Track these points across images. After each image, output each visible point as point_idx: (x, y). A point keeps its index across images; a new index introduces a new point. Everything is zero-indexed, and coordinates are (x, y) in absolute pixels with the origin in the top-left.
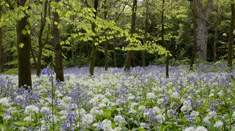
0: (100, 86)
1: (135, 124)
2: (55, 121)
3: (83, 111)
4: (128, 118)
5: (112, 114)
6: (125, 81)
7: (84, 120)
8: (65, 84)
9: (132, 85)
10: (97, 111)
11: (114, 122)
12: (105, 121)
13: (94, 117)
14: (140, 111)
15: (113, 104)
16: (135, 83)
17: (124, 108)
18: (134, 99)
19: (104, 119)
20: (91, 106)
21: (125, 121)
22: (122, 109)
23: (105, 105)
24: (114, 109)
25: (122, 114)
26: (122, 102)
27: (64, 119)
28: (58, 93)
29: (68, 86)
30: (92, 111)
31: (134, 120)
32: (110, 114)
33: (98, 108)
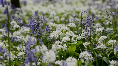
0: (63, 14)
1: (104, 62)
2: (12, 59)
3: (44, 47)
4: (96, 54)
5: (77, 48)
6: (91, 7)
7: (45, 58)
8: (22, 12)
9: (100, 12)
10: (60, 46)
11: (80, 59)
12: (69, 59)
13: (57, 52)
14: (110, 46)
15: (78, 38)
16: (103, 9)
17: (91, 42)
18: (103, 31)
19: (68, 57)
20: (53, 40)
21: (92, 58)
22: (89, 43)
23: (69, 39)
24: (80, 43)
25: (88, 49)
26: (89, 35)
27: (22, 56)
28: (13, 23)
29: (25, 13)
30: (54, 46)
31: (103, 56)
32: (74, 49)
33: (61, 43)
